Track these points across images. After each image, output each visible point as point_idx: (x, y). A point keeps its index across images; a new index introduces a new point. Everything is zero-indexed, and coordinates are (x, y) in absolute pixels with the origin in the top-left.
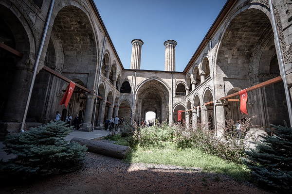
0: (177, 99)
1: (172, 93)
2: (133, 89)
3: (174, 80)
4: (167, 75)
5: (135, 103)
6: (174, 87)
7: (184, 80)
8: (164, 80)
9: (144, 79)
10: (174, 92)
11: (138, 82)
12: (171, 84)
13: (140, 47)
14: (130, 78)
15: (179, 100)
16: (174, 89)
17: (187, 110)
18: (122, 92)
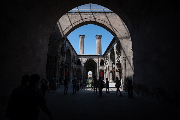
0: (101, 67)
1: (98, 65)
2: (82, 63)
3: (99, 59)
4: (96, 57)
5: (83, 69)
6: (99, 62)
7: (103, 59)
8: (95, 59)
9: (87, 59)
10: (99, 64)
11: (84, 61)
12: (98, 61)
13: (84, 39)
14: (80, 59)
15: (101, 68)
16: (99, 63)
17: (105, 71)
18: (77, 65)
